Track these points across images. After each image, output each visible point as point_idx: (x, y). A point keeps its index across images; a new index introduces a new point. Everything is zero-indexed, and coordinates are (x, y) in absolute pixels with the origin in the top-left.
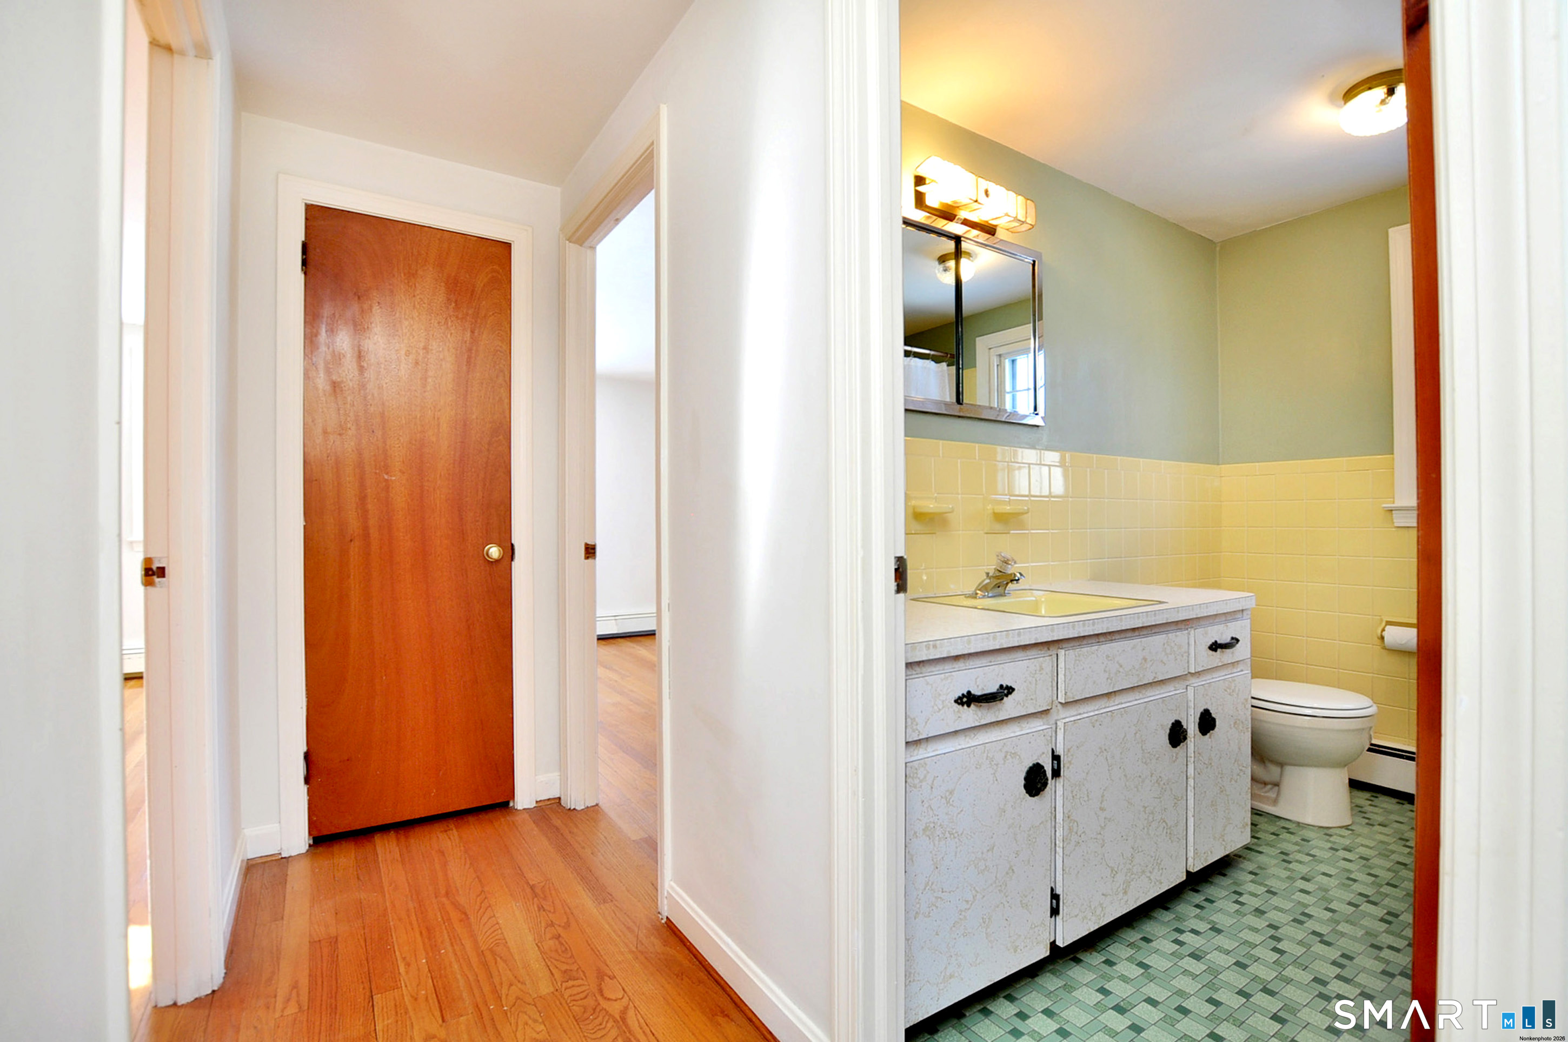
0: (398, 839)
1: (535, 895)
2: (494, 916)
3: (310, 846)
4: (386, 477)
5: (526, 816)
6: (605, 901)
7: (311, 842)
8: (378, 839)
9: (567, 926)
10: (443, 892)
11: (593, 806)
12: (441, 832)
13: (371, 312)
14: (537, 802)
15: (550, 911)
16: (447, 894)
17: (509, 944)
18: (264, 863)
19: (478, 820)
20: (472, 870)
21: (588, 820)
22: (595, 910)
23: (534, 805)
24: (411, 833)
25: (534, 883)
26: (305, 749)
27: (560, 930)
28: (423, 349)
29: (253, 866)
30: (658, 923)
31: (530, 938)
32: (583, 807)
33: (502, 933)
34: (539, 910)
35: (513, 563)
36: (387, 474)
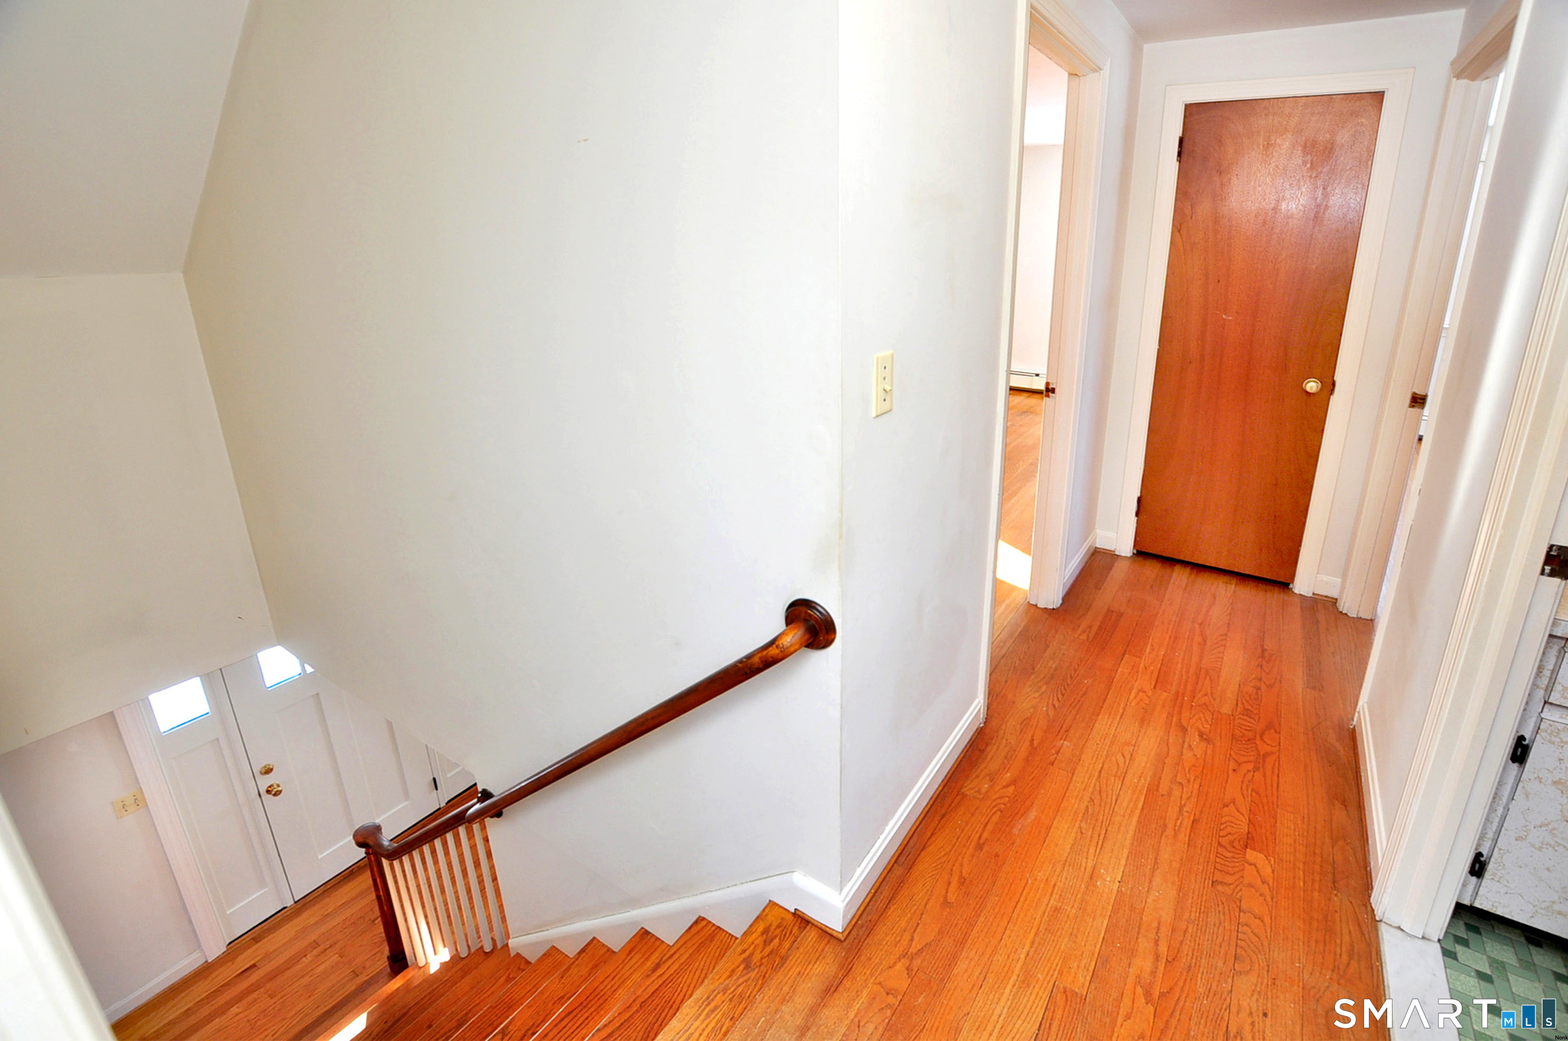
0: (1191, 574)
1: (1262, 656)
2: (1223, 653)
3: (1134, 554)
4: (1224, 317)
5: (1297, 600)
6: (1314, 688)
7: (1135, 552)
8: (1178, 569)
9: (1271, 686)
10: (1199, 621)
11: (1367, 620)
12: (1223, 582)
13: (1230, 183)
14: (1314, 594)
15: (1265, 671)
16: (1201, 624)
17: (1221, 674)
18: (1104, 553)
19: (1257, 586)
20: (1228, 617)
21: (1351, 627)
22: (1301, 690)
23: (1311, 595)
24: (1201, 574)
25: (1267, 648)
26: (1139, 495)
27: (1263, 687)
28: (1273, 209)
29: (1098, 552)
30: (1346, 726)
31: (1238, 678)
32: (1355, 616)
33: (1221, 665)
34: (1258, 666)
35: (1331, 397)
36: (1225, 314)
